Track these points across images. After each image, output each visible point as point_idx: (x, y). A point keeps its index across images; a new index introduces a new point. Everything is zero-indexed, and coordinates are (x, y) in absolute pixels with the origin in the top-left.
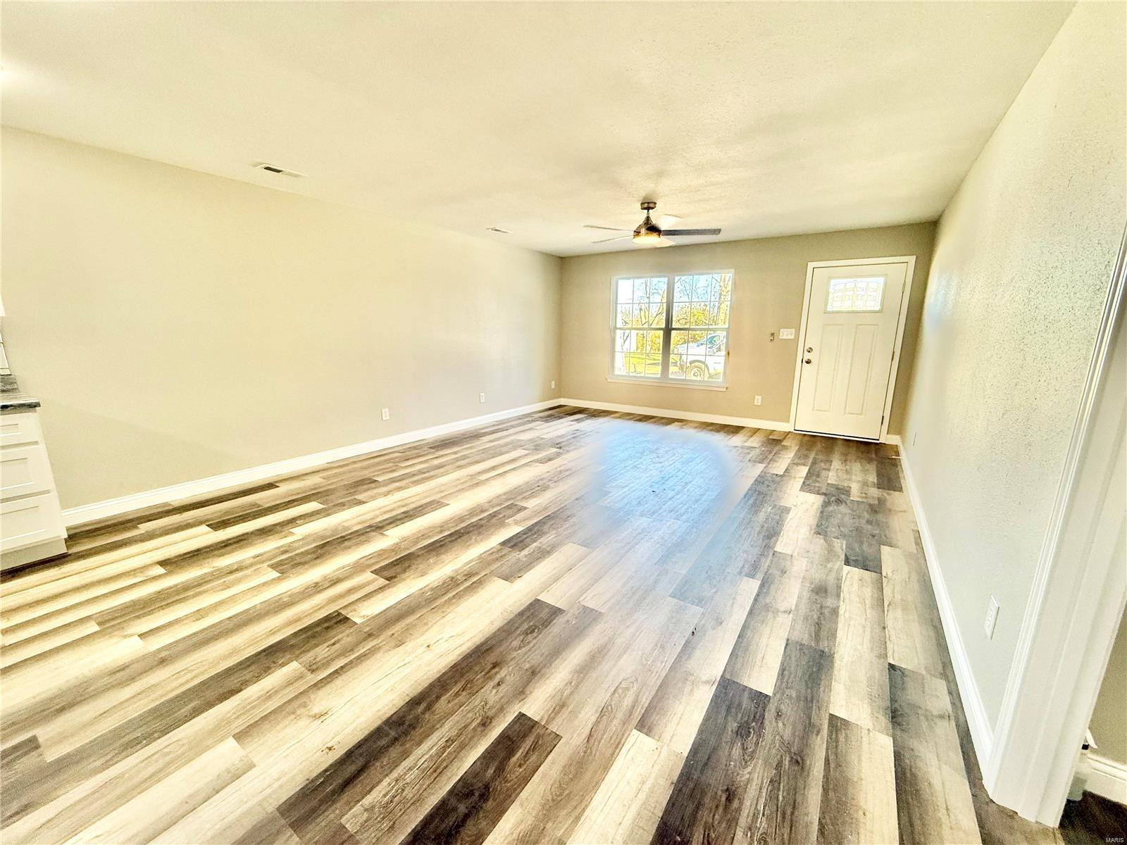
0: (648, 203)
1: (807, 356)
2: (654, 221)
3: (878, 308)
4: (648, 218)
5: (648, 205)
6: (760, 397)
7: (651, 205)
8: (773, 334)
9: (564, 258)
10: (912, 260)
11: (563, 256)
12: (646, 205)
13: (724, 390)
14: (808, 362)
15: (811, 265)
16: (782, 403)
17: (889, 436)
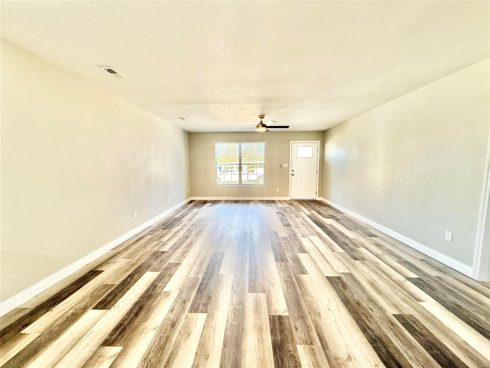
0: (262, 116)
1: (293, 173)
2: (264, 123)
3: (311, 157)
4: (261, 121)
5: (262, 117)
6: (278, 189)
7: (263, 117)
8: (281, 166)
9: (191, 133)
10: (319, 142)
11: (190, 132)
12: (261, 117)
13: (265, 187)
14: (293, 175)
15: (291, 142)
16: (285, 190)
17: (319, 198)
